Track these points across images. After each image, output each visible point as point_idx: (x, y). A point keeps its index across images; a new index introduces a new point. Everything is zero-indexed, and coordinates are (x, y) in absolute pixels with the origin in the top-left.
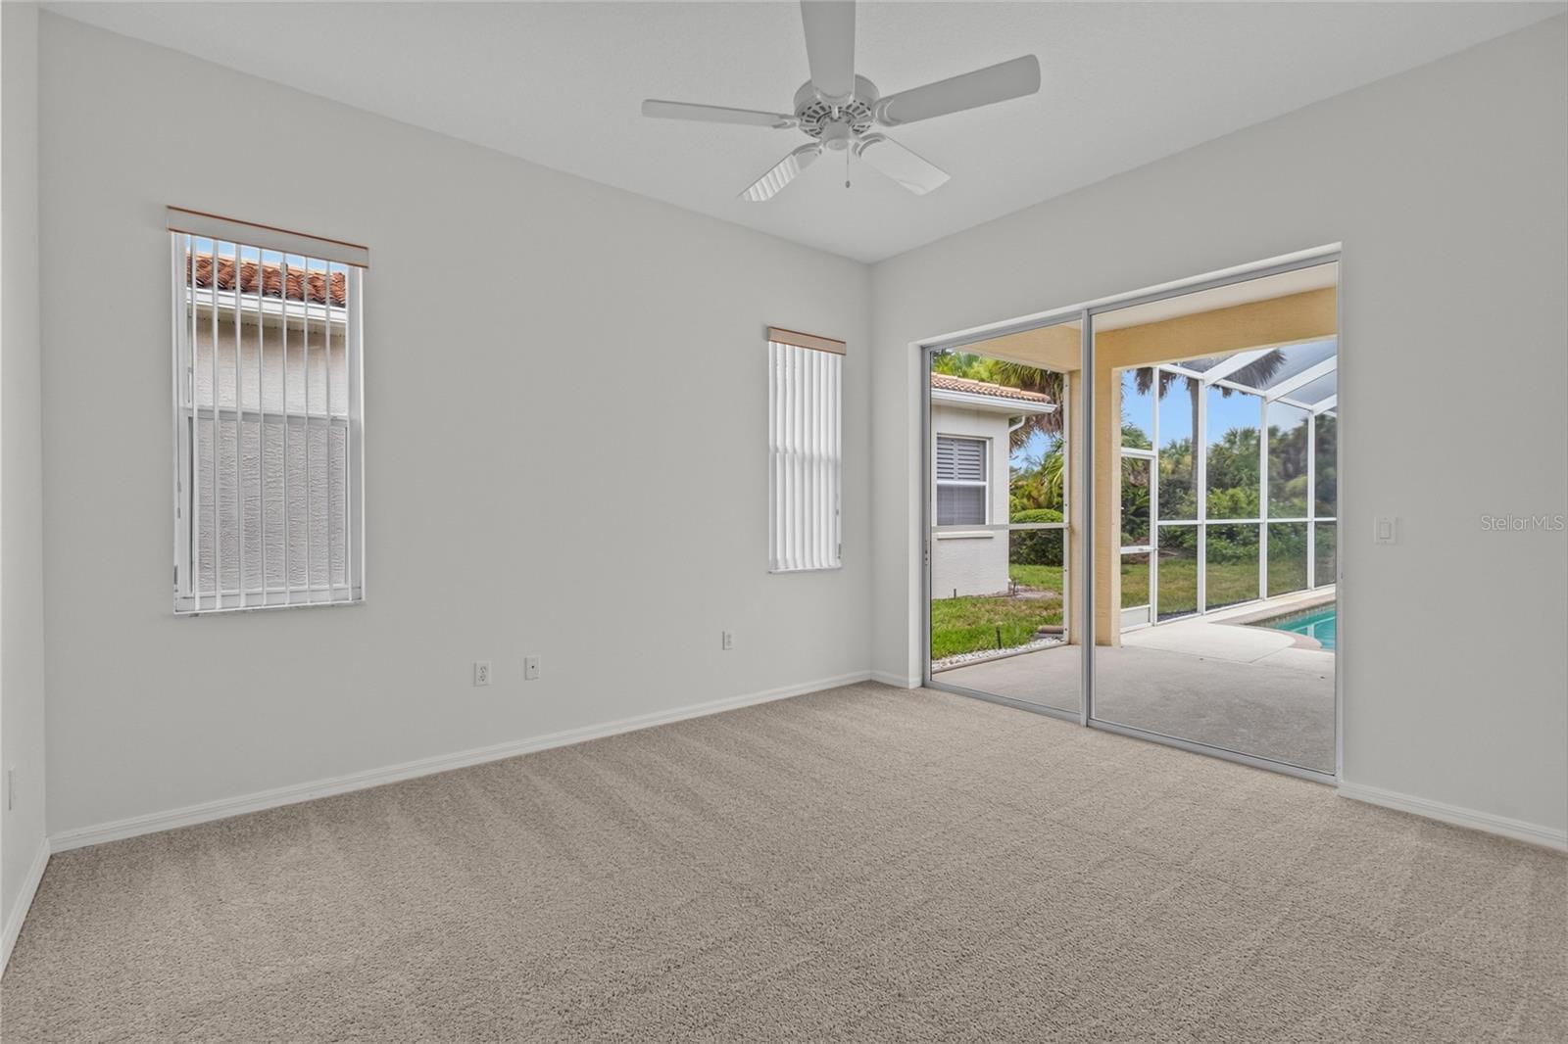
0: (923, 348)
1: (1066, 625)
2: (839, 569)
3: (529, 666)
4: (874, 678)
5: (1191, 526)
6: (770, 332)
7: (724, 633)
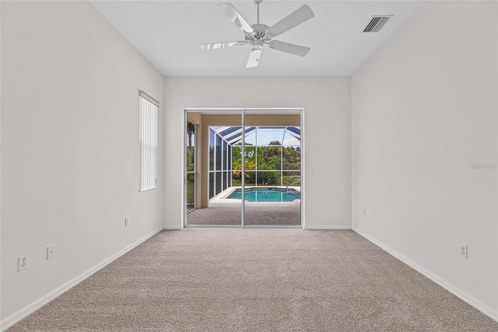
0: (185, 111)
1: (195, 203)
2: (156, 189)
3: (49, 251)
4: (165, 228)
5: (220, 172)
6: (140, 93)
7: (126, 218)
